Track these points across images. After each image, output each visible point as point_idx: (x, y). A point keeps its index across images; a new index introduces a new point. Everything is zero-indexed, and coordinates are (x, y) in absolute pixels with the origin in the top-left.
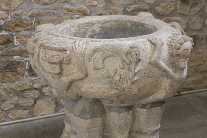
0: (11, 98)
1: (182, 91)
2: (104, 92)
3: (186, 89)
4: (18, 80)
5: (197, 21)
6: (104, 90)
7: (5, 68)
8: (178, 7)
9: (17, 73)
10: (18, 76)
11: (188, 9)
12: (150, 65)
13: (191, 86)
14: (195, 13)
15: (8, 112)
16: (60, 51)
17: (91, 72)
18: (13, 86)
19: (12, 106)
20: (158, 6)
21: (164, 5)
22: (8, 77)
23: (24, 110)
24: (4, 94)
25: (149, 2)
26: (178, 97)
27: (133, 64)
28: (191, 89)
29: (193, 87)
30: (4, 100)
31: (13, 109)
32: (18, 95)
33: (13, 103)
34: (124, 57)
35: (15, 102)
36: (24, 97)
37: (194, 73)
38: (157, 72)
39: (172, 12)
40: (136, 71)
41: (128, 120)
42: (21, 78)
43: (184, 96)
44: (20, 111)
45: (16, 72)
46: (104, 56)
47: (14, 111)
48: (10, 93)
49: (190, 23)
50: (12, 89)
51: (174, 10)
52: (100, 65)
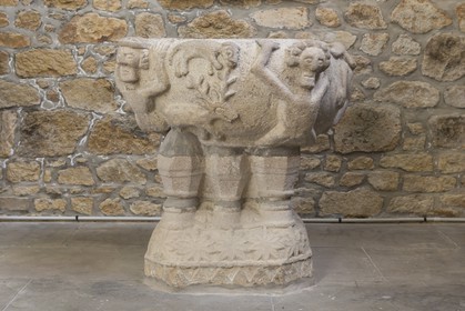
0: (136, 180)
1: (432, 216)
2: (191, 114)
3: (440, 214)
4: (149, 152)
5: (460, 92)
6: (191, 110)
7: (132, 131)
8: (424, 65)
9: (149, 143)
10: (150, 147)
11: (442, 70)
12: (252, 75)
13: (450, 209)
14: (456, 77)
15: (130, 201)
16: (134, 48)
17: (174, 81)
18: (140, 160)
19: (136, 194)
20: (386, 60)
21: (397, 58)
22: (134, 146)
23: (154, 202)
24: (126, 171)
25: (370, 53)
26: (424, 224)
27: (226, 69)
28: (451, 215)
29: (454, 212)
30: (126, 182)
31: (137, 198)
32: (146, 177)
33: (138, 189)
34: (213, 57)
35: (142, 188)
36: (155, 181)
37: (456, 185)
38: (264, 87)
39: (412, 72)
40: (230, 80)
41: (234, 170)
42: (154, 151)
43: (434, 224)
44: (147, 203)
45: (147, 139)
46: (187, 56)
47: (139, 202)
48: (135, 171)
49: (446, 94)
50: (138, 165)
51: (415, 70)
52: (183, 70)
